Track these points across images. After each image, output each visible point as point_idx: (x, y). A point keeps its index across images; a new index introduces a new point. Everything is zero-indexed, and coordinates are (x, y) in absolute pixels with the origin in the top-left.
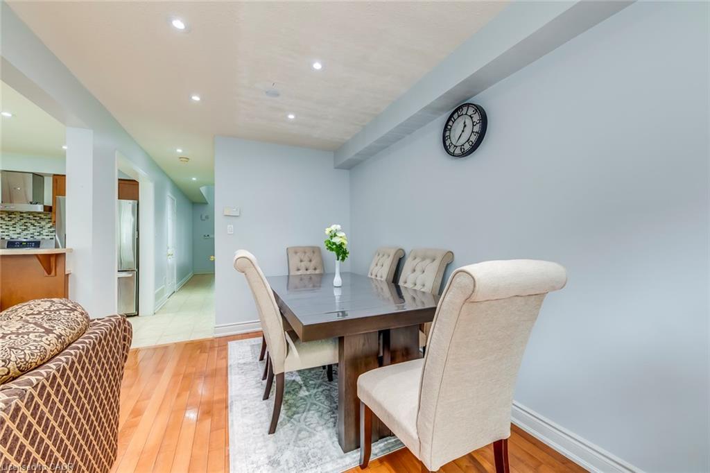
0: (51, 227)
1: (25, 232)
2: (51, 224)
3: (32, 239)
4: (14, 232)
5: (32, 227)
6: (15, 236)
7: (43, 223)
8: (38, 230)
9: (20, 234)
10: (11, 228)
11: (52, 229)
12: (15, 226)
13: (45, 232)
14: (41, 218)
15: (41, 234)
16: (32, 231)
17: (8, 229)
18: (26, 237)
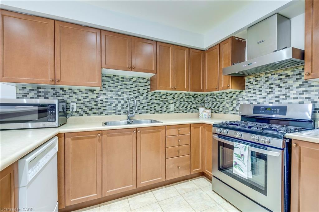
0: (300, 86)
1: (270, 96)
2: (300, 82)
3: (277, 104)
4: (260, 96)
5: (277, 89)
6: (261, 101)
7: (290, 82)
8: (284, 91)
9: (265, 98)
10: (258, 93)
11: (303, 89)
12: (261, 89)
13: (292, 93)
14: (287, 76)
15: (287, 97)
16: (277, 94)
17: (255, 93)
18: (271, 101)
